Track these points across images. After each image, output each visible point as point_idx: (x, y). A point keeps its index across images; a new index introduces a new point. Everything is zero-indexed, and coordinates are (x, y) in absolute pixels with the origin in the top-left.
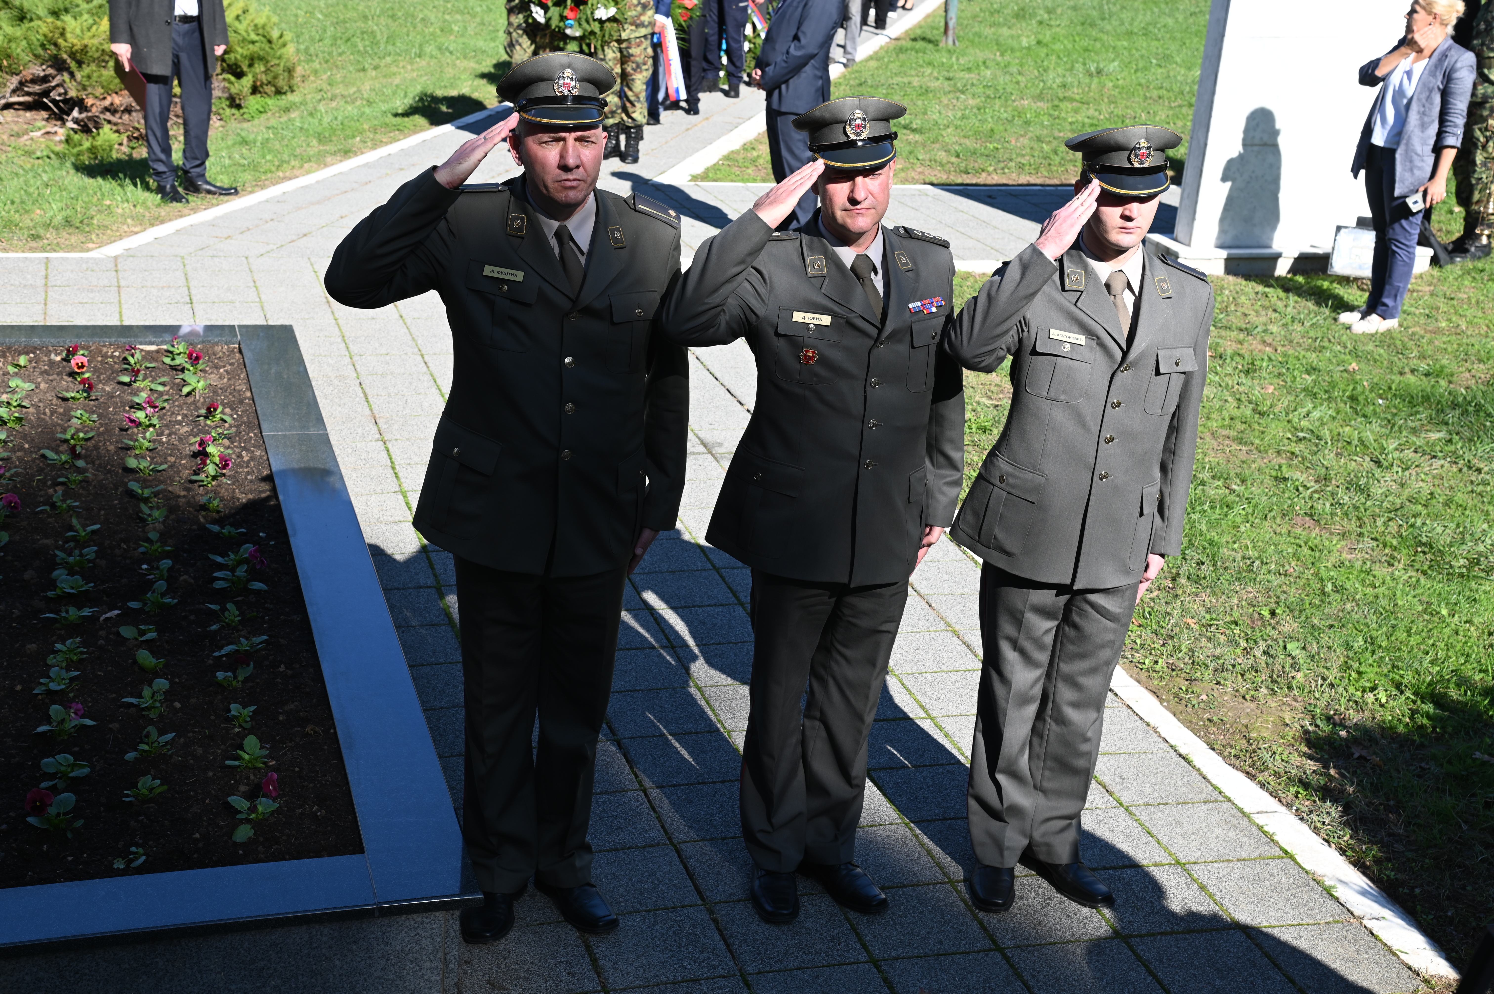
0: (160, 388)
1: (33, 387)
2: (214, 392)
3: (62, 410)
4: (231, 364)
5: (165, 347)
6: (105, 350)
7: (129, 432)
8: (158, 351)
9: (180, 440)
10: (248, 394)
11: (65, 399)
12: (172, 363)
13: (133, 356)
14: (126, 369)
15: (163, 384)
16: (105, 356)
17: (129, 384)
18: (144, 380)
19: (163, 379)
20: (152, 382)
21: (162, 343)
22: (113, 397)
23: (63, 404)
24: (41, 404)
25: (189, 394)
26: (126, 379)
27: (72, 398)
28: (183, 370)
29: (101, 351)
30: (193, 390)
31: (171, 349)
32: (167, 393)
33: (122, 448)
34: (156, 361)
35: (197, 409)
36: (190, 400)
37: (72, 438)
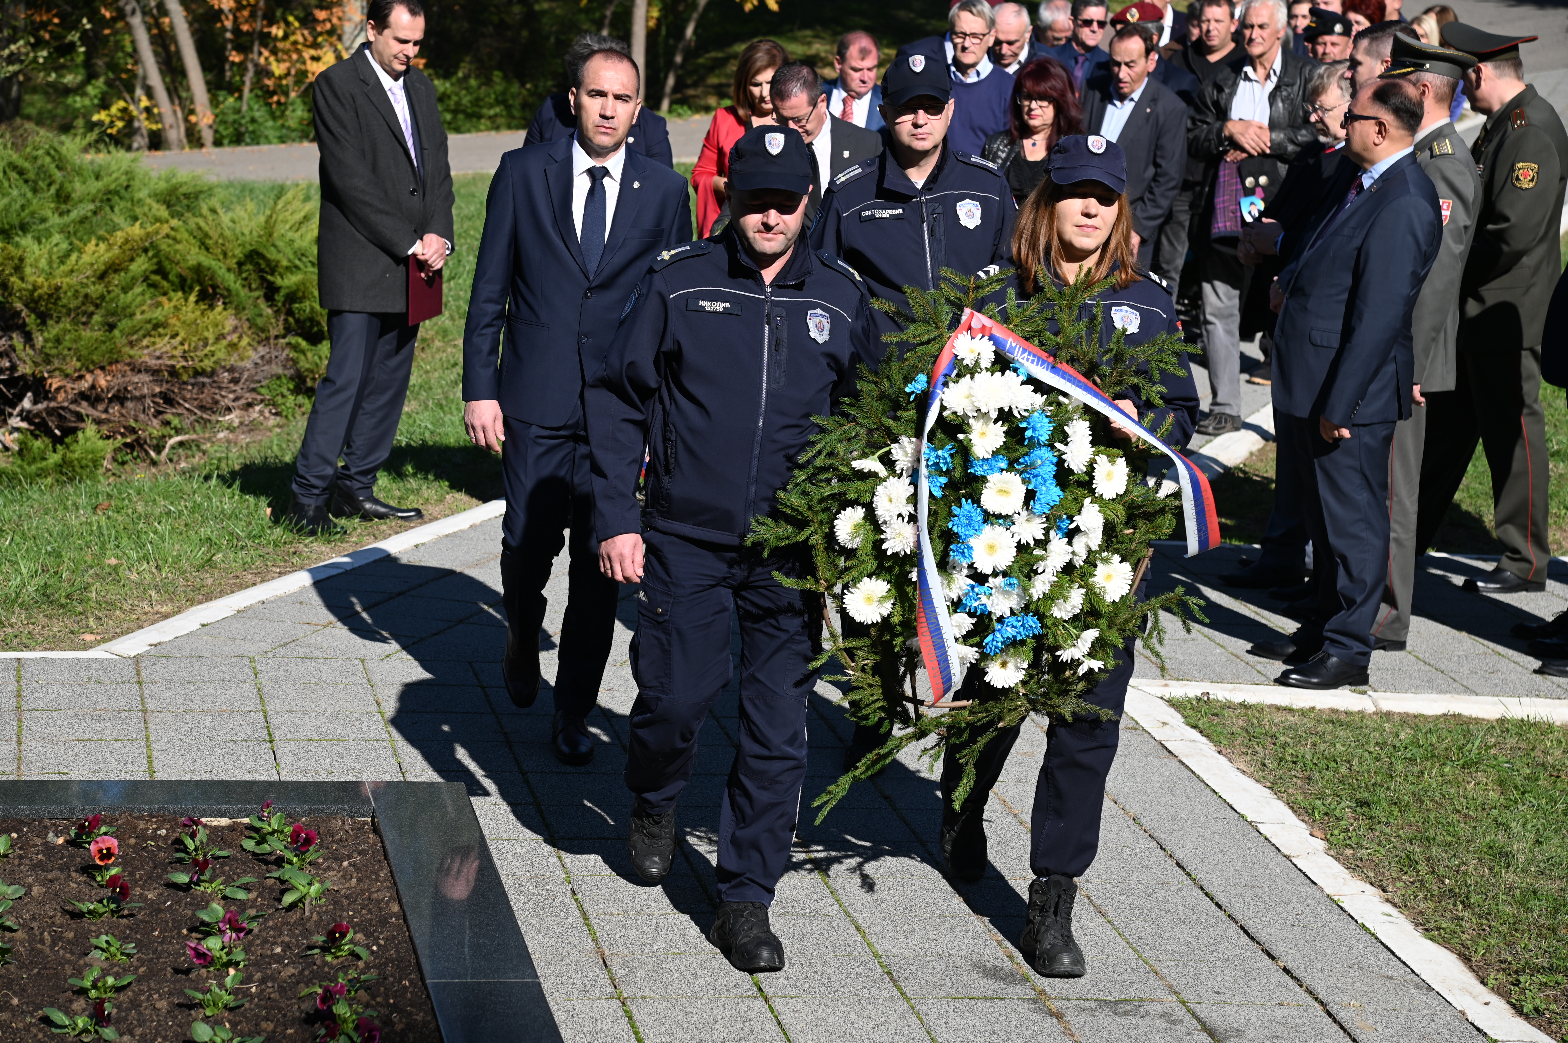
0: (241, 895)
1: (22, 892)
2: (335, 903)
3: (71, 935)
4: (362, 853)
5: (246, 820)
6: (142, 825)
7: (192, 975)
8: (232, 828)
9: (282, 990)
10: (396, 908)
11: (77, 915)
12: (258, 850)
13: (193, 836)
14: (180, 861)
15: (246, 888)
16: (142, 837)
17: (186, 888)
18: (211, 881)
19: (247, 879)
20: (226, 883)
21: (240, 814)
22: (159, 911)
23: (73, 924)
24: (35, 925)
25: (292, 906)
26: (183, 878)
27: (90, 912)
28: (280, 861)
29: (136, 827)
30: (301, 900)
31: (258, 824)
32: (253, 904)
33: (180, 1005)
34: (230, 846)
35: (307, 934)
36: (294, 916)
37: (94, 986)
